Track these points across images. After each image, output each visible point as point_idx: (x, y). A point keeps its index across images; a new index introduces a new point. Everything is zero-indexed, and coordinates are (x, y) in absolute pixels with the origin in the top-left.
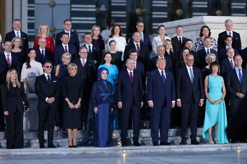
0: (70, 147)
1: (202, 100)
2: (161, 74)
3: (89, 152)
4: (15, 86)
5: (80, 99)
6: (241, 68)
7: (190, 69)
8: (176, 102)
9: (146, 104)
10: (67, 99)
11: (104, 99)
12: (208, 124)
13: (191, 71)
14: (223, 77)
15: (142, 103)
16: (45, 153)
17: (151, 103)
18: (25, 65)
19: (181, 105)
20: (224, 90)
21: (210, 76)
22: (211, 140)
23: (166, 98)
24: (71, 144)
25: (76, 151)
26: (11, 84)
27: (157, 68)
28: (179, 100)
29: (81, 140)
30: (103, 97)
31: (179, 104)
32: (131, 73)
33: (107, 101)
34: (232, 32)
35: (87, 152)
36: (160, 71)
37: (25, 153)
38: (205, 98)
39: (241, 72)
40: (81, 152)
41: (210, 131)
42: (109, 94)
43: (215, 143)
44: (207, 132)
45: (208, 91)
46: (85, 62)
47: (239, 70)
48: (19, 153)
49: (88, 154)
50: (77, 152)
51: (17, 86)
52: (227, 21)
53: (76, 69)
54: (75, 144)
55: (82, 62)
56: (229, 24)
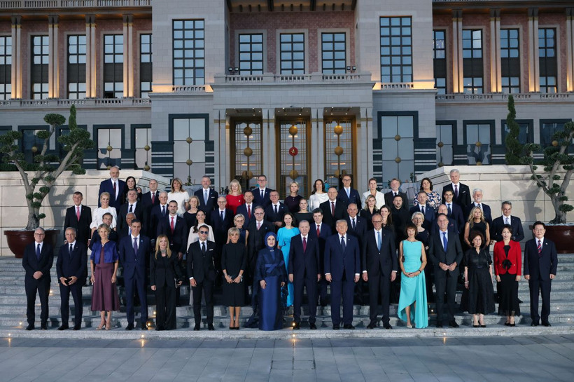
0: (231, 329)
1: (394, 273)
2: (340, 239)
3: (250, 336)
4: (164, 255)
5: (242, 271)
6: (447, 231)
7: (378, 233)
8: (361, 274)
9: (323, 277)
10: (225, 271)
11: (269, 271)
12: (404, 302)
13: (379, 236)
14: (423, 242)
15: (319, 276)
16: (197, 336)
17: (328, 276)
18: (192, 229)
19: (367, 278)
20: (424, 258)
21: (405, 241)
22: (409, 323)
23: (344, 271)
24: (232, 326)
25: (234, 335)
26: (160, 253)
27: (337, 232)
28: (365, 272)
29: (248, 320)
30: (268, 268)
31: (365, 278)
32: (305, 238)
33: (273, 274)
34: (458, 185)
35: (248, 337)
36: (340, 236)
37: (174, 336)
38: (400, 271)
39: (446, 236)
40: (242, 336)
41: (407, 311)
42: (275, 265)
43: (414, 327)
44: (404, 311)
45: (403, 261)
46: (261, 225)
47: (444, 233)
48: (167, 336)
49: (250, 338)
50: (236, 336)
51: (167, 256)
52: (452, 171)
53: (236, 235)
54: (236, 326)
55: (257, 225)
56: (454, 174)
